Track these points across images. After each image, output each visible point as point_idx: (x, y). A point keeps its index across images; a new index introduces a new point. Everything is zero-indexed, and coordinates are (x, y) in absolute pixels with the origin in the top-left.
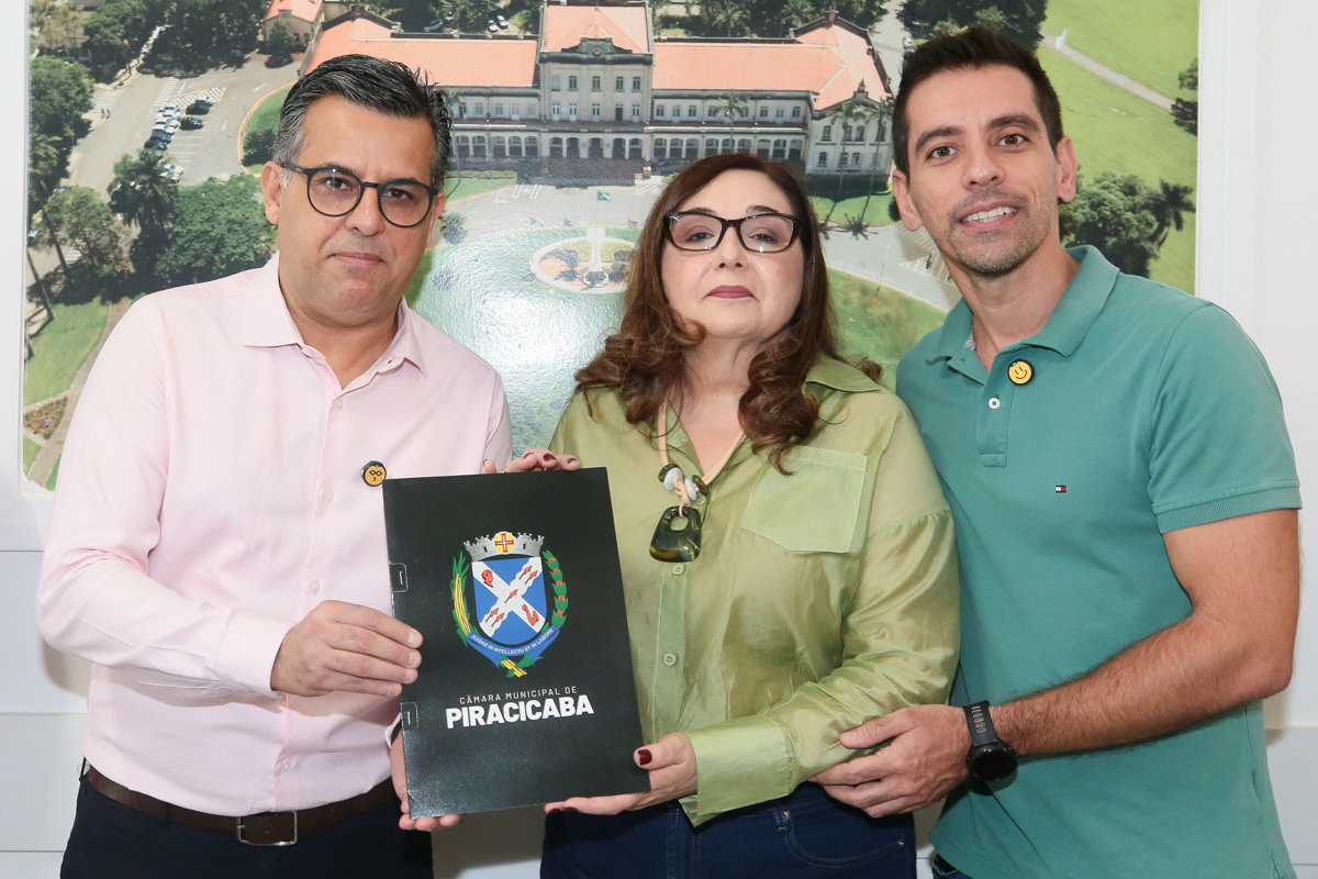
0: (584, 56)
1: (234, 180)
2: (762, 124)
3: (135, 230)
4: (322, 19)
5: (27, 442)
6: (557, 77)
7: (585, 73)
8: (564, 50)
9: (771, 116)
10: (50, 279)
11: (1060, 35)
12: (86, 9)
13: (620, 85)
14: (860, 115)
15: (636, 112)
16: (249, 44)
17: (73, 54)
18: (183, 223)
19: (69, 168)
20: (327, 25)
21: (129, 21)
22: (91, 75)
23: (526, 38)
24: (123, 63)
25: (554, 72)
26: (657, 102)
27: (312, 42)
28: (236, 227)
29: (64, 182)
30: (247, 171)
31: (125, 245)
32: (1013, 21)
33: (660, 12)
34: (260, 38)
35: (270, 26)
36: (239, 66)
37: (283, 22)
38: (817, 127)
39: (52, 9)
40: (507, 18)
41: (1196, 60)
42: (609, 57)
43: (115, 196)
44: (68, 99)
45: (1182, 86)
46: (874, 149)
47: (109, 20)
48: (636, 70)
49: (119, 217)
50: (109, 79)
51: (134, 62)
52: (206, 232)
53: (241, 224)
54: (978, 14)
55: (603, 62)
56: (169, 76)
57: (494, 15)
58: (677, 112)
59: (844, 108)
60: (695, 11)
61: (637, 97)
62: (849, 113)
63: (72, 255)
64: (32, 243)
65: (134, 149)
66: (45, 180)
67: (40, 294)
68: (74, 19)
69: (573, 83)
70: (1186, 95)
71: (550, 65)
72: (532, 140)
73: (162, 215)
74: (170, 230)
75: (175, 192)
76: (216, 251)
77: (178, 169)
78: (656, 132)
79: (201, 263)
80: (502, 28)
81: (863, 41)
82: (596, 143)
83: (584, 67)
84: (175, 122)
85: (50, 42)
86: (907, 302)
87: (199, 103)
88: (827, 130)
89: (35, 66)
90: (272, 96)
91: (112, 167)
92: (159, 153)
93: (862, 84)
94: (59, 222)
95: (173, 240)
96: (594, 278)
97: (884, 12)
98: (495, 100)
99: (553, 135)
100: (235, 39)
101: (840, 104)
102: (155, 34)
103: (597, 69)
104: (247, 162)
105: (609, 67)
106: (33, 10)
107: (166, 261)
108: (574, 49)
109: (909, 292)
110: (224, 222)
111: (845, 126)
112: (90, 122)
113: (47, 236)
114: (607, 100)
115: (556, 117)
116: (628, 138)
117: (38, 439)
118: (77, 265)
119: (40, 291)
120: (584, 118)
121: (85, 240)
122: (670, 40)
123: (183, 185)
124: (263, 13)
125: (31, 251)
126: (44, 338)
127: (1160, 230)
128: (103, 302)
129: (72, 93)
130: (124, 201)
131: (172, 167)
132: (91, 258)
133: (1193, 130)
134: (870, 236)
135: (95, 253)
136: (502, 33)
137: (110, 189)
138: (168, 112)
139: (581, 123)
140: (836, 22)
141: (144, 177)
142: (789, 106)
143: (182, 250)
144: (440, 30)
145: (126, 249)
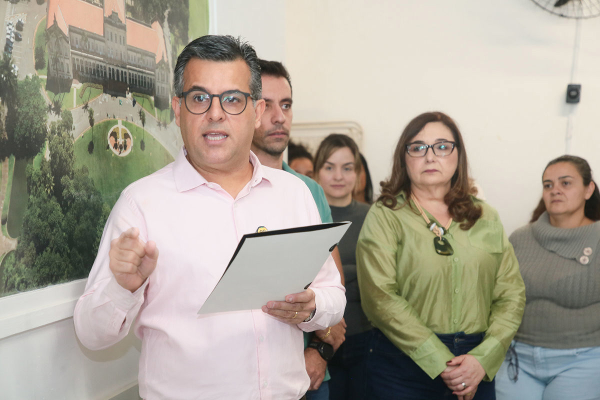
0: (113, 22)
1: (33, 79)
3: (6, 109)
6: (108, 33)
7: (114, 31)
9: (149, 66)
13: (120, 39)
14: (163, 69)
15: (124, 57)
18: (19, 105)
23: (101, 6)
25: (108, 29)
26: (128, 52)
28: (36, 111)
30: (37, 73)
32: (184, 29)
33: (126, 2)
42: (118, 24)
46: (166, 86)
48: (123, 33)
52: (28, 113)
53: (37, 109)
54: (179, 23)
55: (117, 26)
58: (132, 59)
59: (161, 64)
61: (124, 48)
62: (161, 68)
69: (111, 37)
71: (106, 25)
73: (14, 101)
74: (17, 110)
75: (16, 85)
76: (32, 126)
77: (16, 68)
78: (129, 69)
79: (27, 133)
81: (162, 30)
82: (118, 71)
83: (113, 28)
84: (13, 35)
87: (19, 22)
88: (158, 74)
90: (40, 25)
92: (9, 56)
93: (163, 52)
95: (19, 117)
97: (165, 17)
101: (160, 62)
103: (116, 30)
104: (36, 67)
107: (18, 132)
108: (110, 17)
110: (32, 106)
111: (161, 74)
114: (118, 48)
115: (109, 56)
122: (129, 19)
123: (21, 79)
131: (15, 66)
136: (95, 2)
138: (10, 27)
139: (114, 59)
140: (157, 19)
141: (6, 72)
142: (152, 61)
143: (22, 124)
145: (4, 122)
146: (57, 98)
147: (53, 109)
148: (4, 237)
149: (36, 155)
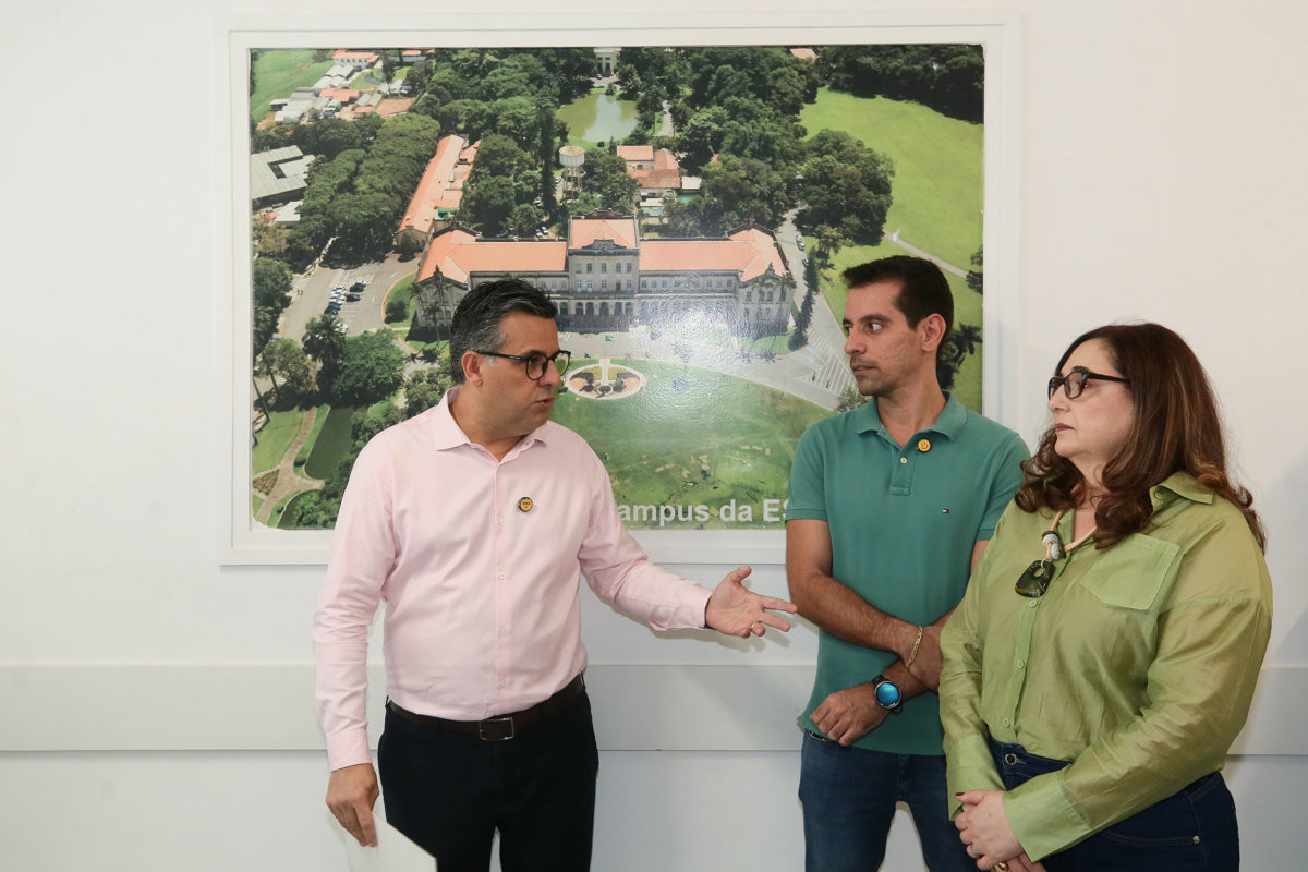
0: (596, 251)
1: (379, 333)
2: (707, 291)
3: (319, 365)
4: (433, 231)
5: (255, 497)
6: (579, 265)
7: (597, 261)
8: (584, 247)
9: (713, 287)
10: (268, 395)
11: (895, 231)
12: (287, 228)
13: (619, 268)
14: (769, 285)
15: (629, 285)
16: (388, 247)
17: (280, 256)
18: (348, 359)
19: (278, 327)
20: (436, 235)
21: (314, 234)
22: (290, 269)
23: (560, 240)
24: (310, 261)
25: (579, 262)
26: (643, 279)
27: (427, 245)
28: (381, 361)
29: (275, 335)
30: (388, 326)
31: (313, 374)
32: (866, 224)
33: (643, 222)
34: (395, 243)
35: (401, 236)
36: (382, 261)
37: (409, 233)
38: (743, 292)
39: (267, 228)
40: (548, 228)
41: (982, 246)
42: (612, 251)
43: (307, 344)
44: (277, 284)
45: (973, 263)
46: (778, 306)
47: (301, 234)
48: (629, 259)
49: (309, 357)
50: (302, 271)
51: (318, 260)
52: (363, 365)
53: (384, 360)
54: (843, 219)
55: (609, 254)
56: (338, 268)
57: (539, 227)
58: (655, 285)
59: (760, 280)
60: (665, 221)
61: (629, 276)
62: (762, 284)
63: (281, 381)
64: (256, 374)
65: (317, 313)
66: (263, 334)
67: (262, 406)
68: (280, 233)
69: (589, 268)
70: (976, 269)
71: (574, 257)
72: (565, 304)
73: (336, 356)
74: (341, 365)
75: (343, 341)
76: (369, 377)
77: (345, 326)
78: (642, 297)
79: (360, 384)
80: (545, 234)
81: (771, 238)
82: (604, 304)
83: (596, 258)
84: (343, 297)
85: (265, 248)
86: (800, 402)
87: (357, 284)
88: (749, 294)
89: (256, 264)
90: (402, 281)
91: (304, 325)
92: (333, 317)
93: (771, 265)
94: (273, 361)
95: (343, 371)
96: (605, 390)
97: (785, 220)
98: (541, 279)
99: (577, 301)
100: (378, 245)
101: (757, 278)
102: (330, 242)
103: (604, 259)
104: (388, 321)
105: (612, 258)
106: (254, 229)
107: (339, 384)
108: (589, 247)
109: (802, 396)
110: (374, 359)
111: (761, 292)
112: (290, 298)
113: (265, 369)
114: (611, 278)
115: (579, 290)
116: (624, 302)
117: (262, 496)
118: (283, 387)
119: (261, 404)
120: (596, 290)
121: (289, 371)
122: (650, 240)
123: (349, 336)
124: (396, 228)
125: (256, 379)
126: (265, 432)
127: (960, 354)
128: (300, 410)
129: (280, 280)
130: (312, 346)
131: (342, 325)
132: (292, 381)
133: (980, 291)
134: (777, 361)
135: (295, 379)
136: (545, 237)
137: (303, 340)
138: (338, 291)
139: (594, 293)
140: (754, 227)
141: (324, 332)
142: (724, 280)
143: (348, 376)
144: (506, 236)
145: (314, 376)
146: (431, 346)
147: (421, 358)
148: (299, 478)
149: (376, 402)
